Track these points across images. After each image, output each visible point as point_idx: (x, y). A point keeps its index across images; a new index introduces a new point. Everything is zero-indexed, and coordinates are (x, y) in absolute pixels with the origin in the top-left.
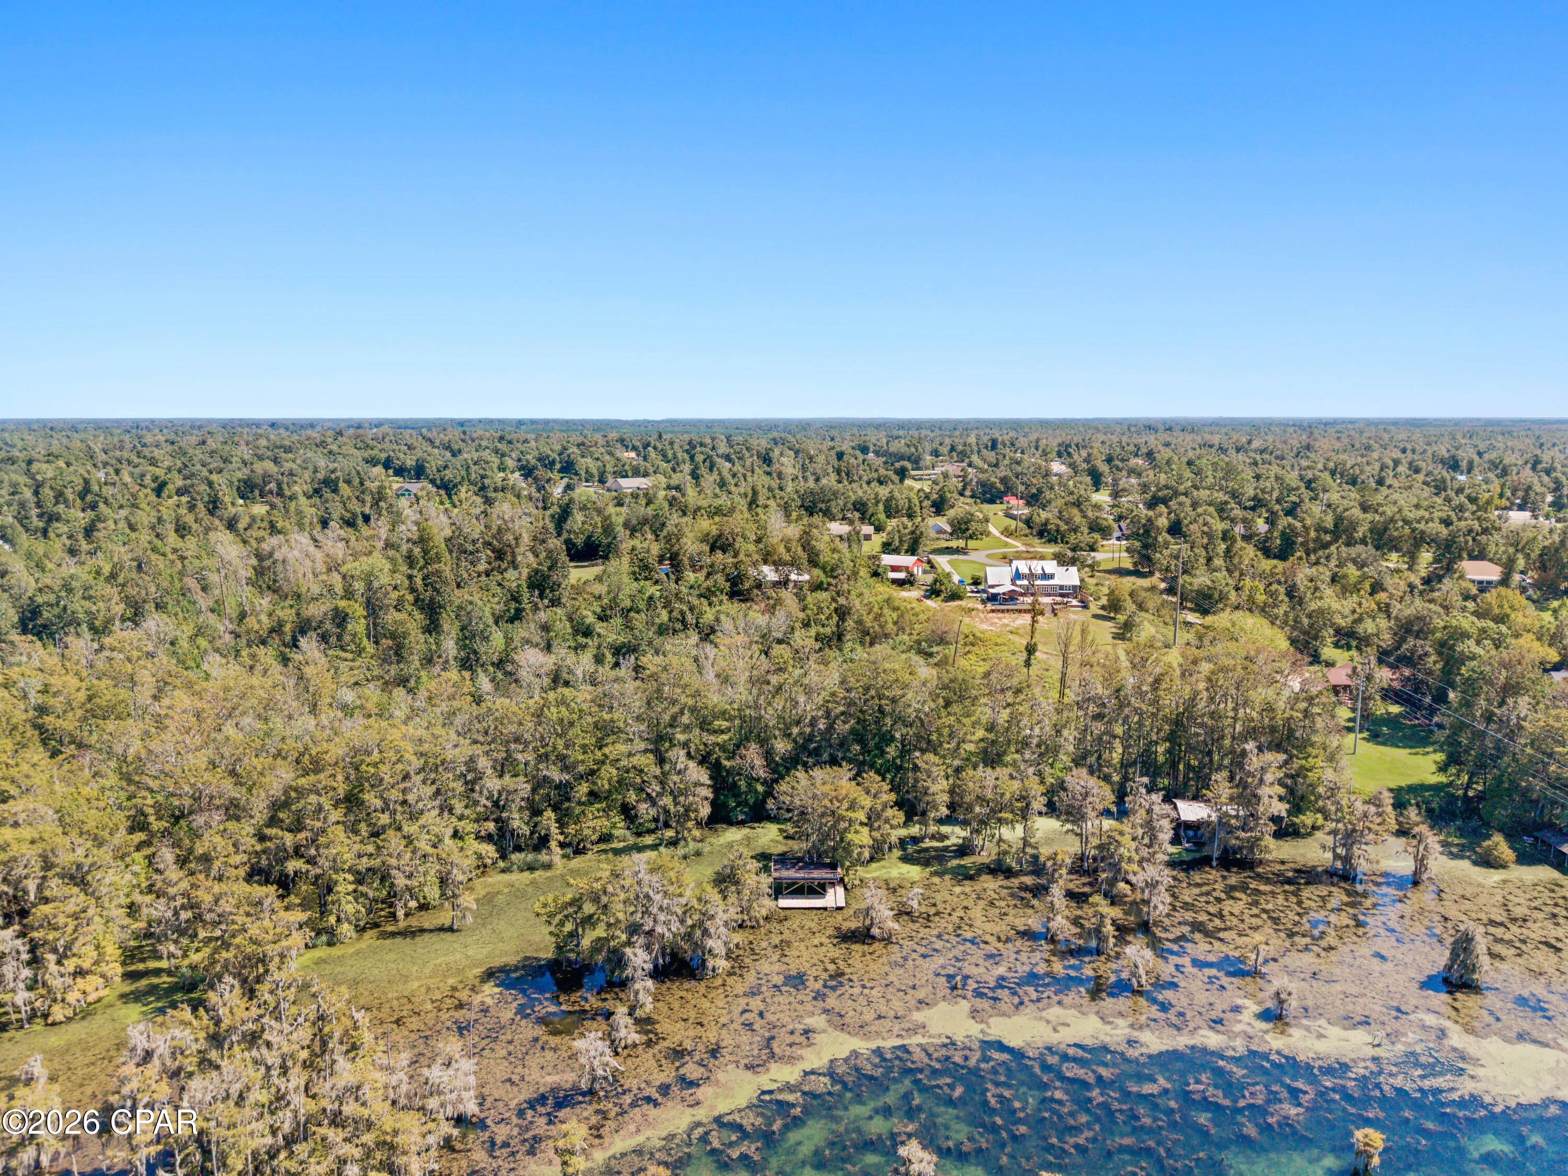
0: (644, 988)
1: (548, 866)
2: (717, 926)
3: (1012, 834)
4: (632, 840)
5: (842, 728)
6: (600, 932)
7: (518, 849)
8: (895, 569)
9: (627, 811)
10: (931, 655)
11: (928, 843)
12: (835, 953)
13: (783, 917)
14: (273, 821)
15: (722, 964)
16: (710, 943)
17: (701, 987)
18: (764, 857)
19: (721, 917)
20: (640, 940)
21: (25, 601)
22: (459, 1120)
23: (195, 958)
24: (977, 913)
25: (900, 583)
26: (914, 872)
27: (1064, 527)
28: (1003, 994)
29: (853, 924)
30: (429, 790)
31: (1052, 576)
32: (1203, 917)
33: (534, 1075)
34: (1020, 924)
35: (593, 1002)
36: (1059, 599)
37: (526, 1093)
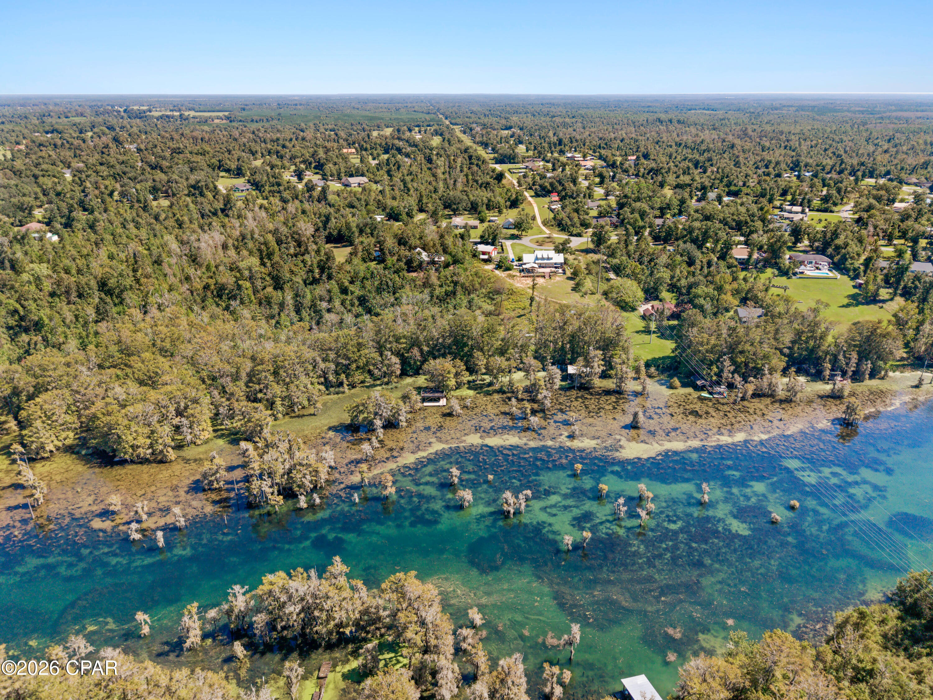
0: (380, 431)
1: (343, 392)
2: (402, 412)
3: (505, 380)
4: (372, 382)
5: (449, 341)
6: (366, 415)
7: (332, 386)
8: (484, 253)
9: (370, 372)
10: (493, 299)
11: (478, 382)
12: (441, 420)
13: (424, 409)
14: (250, 381)
15: (404, 424)
16: (400, 418)
17: (398, 431)
18: (419, 389)
19: (404, 410)
20: (377, 417)
21: (99, 279)
22: (330, 467)
23: (235, 425)
24: (489, 407)
25: (485, 261)
26: (471, 393)
27: (569, 223)
28: (492, 431)
29: (448, 411)
30: (302, 369)
31: (551, 259)
32: (563, 407)
33: (349, 456)
34: (503, 410)
35: (364, 436)
36: (553, 269)
37: (347, 461)
